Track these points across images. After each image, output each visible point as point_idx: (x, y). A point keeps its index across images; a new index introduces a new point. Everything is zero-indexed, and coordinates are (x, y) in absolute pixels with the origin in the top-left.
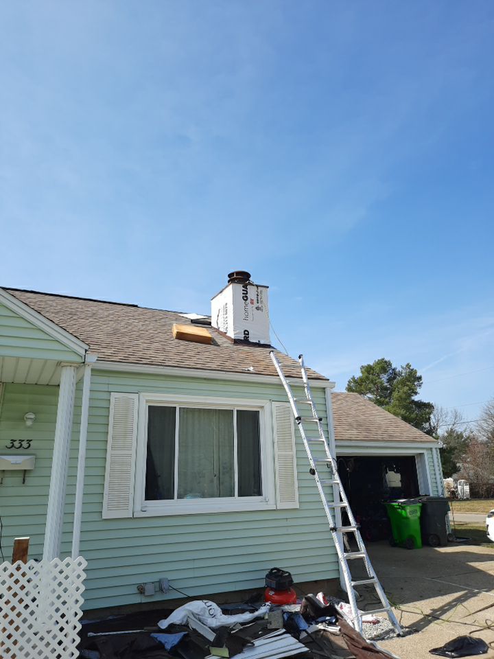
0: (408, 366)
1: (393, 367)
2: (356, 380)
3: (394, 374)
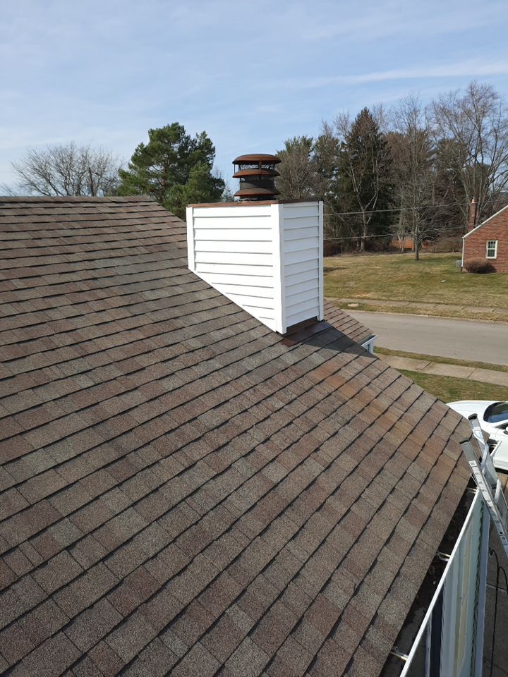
0: (204, 134)
1: (186, 135)
2: (146, 148)
3: (187, 143)
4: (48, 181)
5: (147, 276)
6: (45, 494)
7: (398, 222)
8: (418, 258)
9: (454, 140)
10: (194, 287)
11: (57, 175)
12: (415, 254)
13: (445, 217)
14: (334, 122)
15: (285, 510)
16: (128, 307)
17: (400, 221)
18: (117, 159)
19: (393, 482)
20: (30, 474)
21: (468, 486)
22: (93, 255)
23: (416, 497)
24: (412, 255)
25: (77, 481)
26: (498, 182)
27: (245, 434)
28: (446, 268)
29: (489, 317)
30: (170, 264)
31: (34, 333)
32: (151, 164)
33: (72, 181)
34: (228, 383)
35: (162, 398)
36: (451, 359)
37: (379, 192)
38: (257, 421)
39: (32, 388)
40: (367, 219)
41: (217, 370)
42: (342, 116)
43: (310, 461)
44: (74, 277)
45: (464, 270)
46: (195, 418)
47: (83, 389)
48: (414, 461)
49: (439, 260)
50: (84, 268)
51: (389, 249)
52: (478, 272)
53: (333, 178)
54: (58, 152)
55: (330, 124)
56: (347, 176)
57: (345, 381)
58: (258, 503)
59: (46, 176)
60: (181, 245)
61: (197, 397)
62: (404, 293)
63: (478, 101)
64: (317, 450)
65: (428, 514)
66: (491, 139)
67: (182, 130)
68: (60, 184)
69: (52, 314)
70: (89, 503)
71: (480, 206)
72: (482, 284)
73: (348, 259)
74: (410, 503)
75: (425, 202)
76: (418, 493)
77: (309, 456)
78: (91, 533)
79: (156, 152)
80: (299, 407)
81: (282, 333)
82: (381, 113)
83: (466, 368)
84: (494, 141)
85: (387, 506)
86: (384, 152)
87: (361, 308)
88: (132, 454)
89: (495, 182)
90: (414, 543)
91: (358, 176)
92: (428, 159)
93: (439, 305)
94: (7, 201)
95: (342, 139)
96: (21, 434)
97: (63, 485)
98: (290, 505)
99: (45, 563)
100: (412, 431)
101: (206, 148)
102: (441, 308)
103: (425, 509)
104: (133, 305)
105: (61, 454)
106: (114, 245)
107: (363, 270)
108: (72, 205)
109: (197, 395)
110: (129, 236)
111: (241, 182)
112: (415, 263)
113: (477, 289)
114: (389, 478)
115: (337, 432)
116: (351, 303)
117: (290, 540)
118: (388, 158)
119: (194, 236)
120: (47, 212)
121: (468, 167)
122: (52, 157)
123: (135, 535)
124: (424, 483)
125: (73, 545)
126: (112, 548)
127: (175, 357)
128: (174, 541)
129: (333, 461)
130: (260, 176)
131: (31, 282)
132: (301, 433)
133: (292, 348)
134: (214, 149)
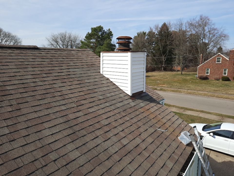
0: (109, 29)
2: (90, 34)
3: (104, 32)
4: (57, 44)
5: (86, 75)
6: (48, 143)
7: (175, 61)
8: (182, 74)
9: (195, 34)
10: (102, 79)
11: (60, 42)
12: (181, 72)
13: (191, 60)
14: (153, 27)
15: (127, 154)
16: (80, 85)
17: (176, 61)
18: (80, 37)
19: (166, 147)
20: (43, 136)
21: (192, 151)
22: (69, 67)
23: (173, 153)
24: (180, 73)
25: (59, 139)
26: (210, 48)
27: (115, 128)
28: (192, 78)
29: (206, 95)
30: (95, 71)
31: (48, 91)
32: (92, 39)
33: (65, 44)
34: (111, 111)
35: (89, 114)
36: (192, 109)
37: (169, 50)
38: (120, 124)
39: (46, 109)
40: (164, 60)
41: (108, 106)
42: (156, 25)
43: (137, 138)
44: (63, 74)
45: (198, 78)
46: (99, 122)
47: (63, 110)
48: (174, 141)
49: (189, 75)
50: (66, 71)
51: (172, 70)
52: (203, 79)
53: (153, 45)
54: (61, 34)
55: (152, 28)
56: (158, 45)
57: (151, 113)
58: (118, 151)
59: (57, 42)
60: (99, 65)
61: (100, 115)
62: (176, 85)
63: (203, 21)
64: (140, 135)
65: (177, 159)
66: (208, 34)
67: (102, 28)
68: (61, 45)
69: (55, 86)
70: (62, 147)
71: (204, 57)
72: (204, 83)
73: (158, 73)
74: (171, 155)
75: (184, 55)
76: (174, 152)
77: (137, 137)
78: (62, 156)
79: (93, 35)
80: (135, 120)
81: (130, 95)
82: (170, 24)
83: (197, 112)
84: (209, 35)
85: (163, 155)
86: (171, 37)
87: (161, 90)
88: (77, 132)
89: (209, 49)
90: (172, 168)
91: (162, 45)
92: (186, 40)
93: (188, 90)
94: (43, 49)
95: (156, 32)
96: (42, 123)
97: (54, 140)
98: (129, 152)
99: (47, 165)
100: (174, 131)
101: (110, 34)
102: (189, 91)
103: (177, 158)
104: (81, 84)
105: (54, 130)
106: (76, 64)
107: (163, 77)
108: (64, 51)
109: (100, 114)
110: (81, 62)
111: (119, 45)
112: (181, 75)
113: (202, 85)
114: (164, 146)
115: (147, 129)
116: (158, 88)
117: (128, 164)
118: (172, 39)
119: (103, 62)
120: (55, 53)
121: (200, 43)
122: (59, 36)
123: (76, 158)
124: (177, 148)
125: (56, 160)
126: (68, 162)
127: (94, 102)
128: (89, 161)
129: (145, 139)
130: (125, 43)
131: (49, 75)
132: (135, 129)
133: (134, 100)
134: (113, 35)
